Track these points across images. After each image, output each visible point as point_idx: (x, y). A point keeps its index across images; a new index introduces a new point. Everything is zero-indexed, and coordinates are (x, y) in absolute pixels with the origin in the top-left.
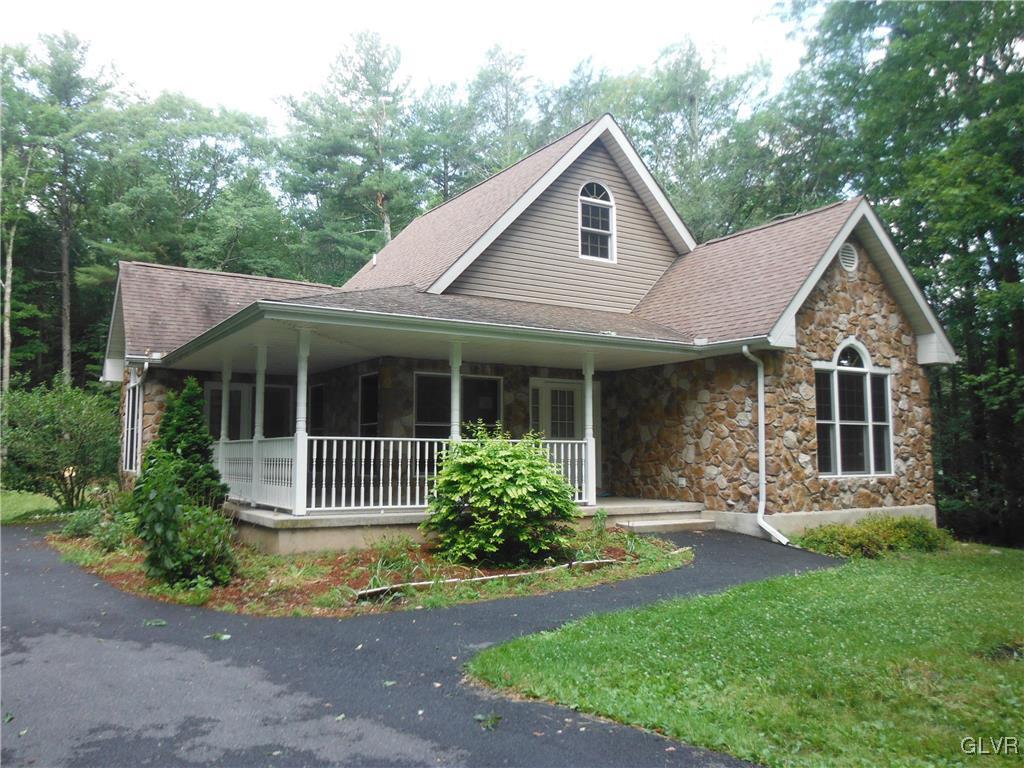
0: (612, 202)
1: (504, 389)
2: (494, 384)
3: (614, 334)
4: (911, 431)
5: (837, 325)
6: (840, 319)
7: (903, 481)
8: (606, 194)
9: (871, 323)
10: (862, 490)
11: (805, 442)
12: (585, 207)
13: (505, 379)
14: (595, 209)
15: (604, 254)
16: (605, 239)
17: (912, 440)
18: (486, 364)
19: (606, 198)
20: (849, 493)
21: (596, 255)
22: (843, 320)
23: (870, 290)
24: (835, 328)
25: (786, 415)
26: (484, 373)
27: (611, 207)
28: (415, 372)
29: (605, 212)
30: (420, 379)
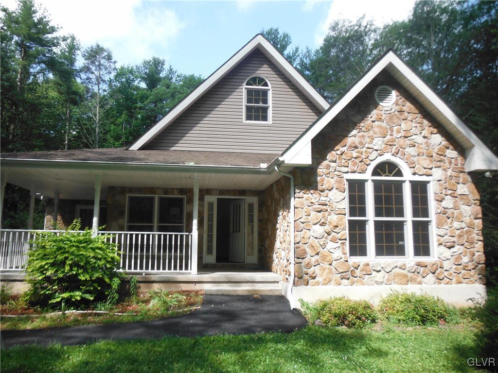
0: (270, 87)
1: (187, 202)
2: (181, 200)
3: (192, 164)
4: (456, 225)
5: (370, 146)
6: (374, 142)
7: (446, 264)
8: (266, 83)
9: (409, 142)
10: (398, 270)
11: (333, 234)
12: (249, 92)
13: (187, 197)
14: (257, 92)
15: (265, 118)
16: (265, 110)
17: (458, 232)
18: (174, 189)
19: (266, 85)
20: (383, 272)
21: (258, 120)
22: (378, 143)
23: (409, 118)
24: (368, 148)
25: (313, 213)
26: (172, 194)
27: (269, 90)
28: (127, 195)
29: (265, 93)
30: (131, 199)
